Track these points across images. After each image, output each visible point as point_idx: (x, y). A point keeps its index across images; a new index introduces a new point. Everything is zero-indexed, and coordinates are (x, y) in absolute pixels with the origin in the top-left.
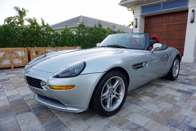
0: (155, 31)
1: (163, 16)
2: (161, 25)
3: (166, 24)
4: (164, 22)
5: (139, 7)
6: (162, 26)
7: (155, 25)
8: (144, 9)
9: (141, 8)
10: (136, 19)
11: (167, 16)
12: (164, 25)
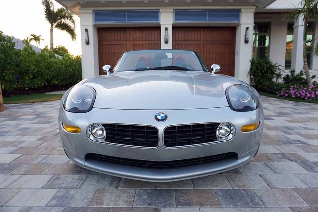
0: (116, 51)
1: (126, 31)
2: (124, 43)
3: (131, 42)
4: (128, 38)
5: (91, 11)
6: (126, 44)
7: (115, 43)
8: (98, 15)
9: (93, 13)
10: (87, 30)
11: (131, 31)
12: (128, 43)
